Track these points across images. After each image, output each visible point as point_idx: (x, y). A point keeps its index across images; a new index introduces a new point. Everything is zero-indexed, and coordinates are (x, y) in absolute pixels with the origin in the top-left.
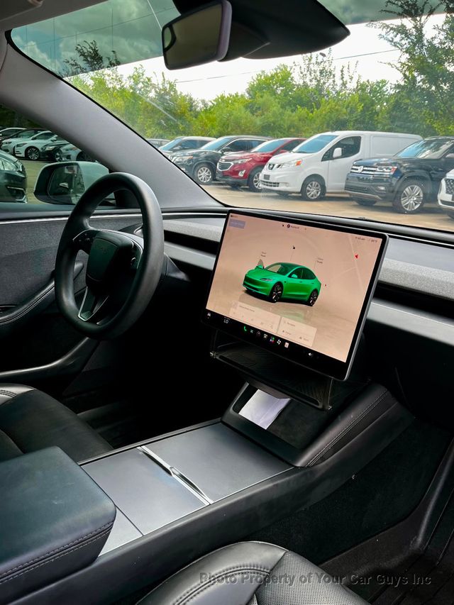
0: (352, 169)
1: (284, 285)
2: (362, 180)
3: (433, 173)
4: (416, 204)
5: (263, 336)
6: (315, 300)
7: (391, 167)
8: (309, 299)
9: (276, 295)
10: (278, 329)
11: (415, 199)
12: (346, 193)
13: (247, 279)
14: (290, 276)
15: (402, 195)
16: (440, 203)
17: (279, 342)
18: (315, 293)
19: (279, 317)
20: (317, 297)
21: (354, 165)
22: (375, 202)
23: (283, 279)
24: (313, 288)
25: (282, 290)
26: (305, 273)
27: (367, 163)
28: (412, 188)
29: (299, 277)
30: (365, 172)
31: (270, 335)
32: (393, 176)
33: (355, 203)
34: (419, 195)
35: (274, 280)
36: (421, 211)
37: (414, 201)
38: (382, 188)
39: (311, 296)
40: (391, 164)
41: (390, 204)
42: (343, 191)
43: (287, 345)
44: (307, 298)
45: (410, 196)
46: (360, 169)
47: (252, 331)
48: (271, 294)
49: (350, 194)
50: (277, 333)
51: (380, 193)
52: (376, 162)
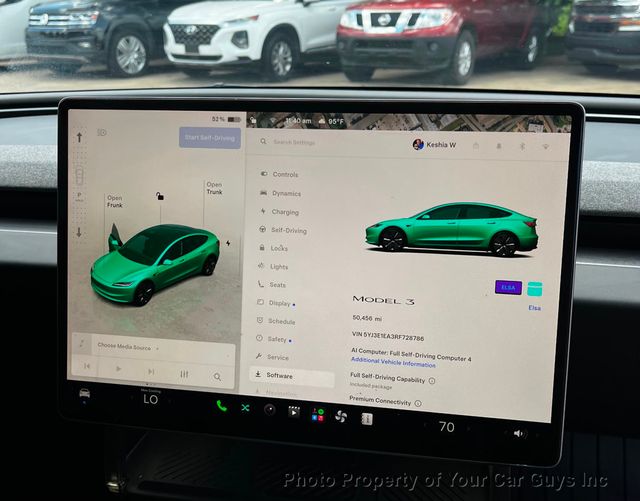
0: (31, 20)
2: (51, 35)
3: (149, 18)
4: (139, 63)
5: (287, 412)
7: (89, 13)
11: (136, 56)
12: (30, 58)
15: (117, 53)
16: (172, 59)
17: (341, 417)
21: (31, 14)
22: (80, 66)
27: (52, 10)
28: (128, 41)
30: (51, 24)
32: (97, 25)
33: (49, 72)
34: (139, 50)
36: (149, 71)
37: (136, 59)
38: (86, 45)
40: (87, 9)
41: (103, 67)
42: (26, 55)
43: (367, 419)
45: (129, 53)
46: (44, 19)
47: (246, 408)
49: (38, 59)
51: (84, 52)
52: (64, 7)
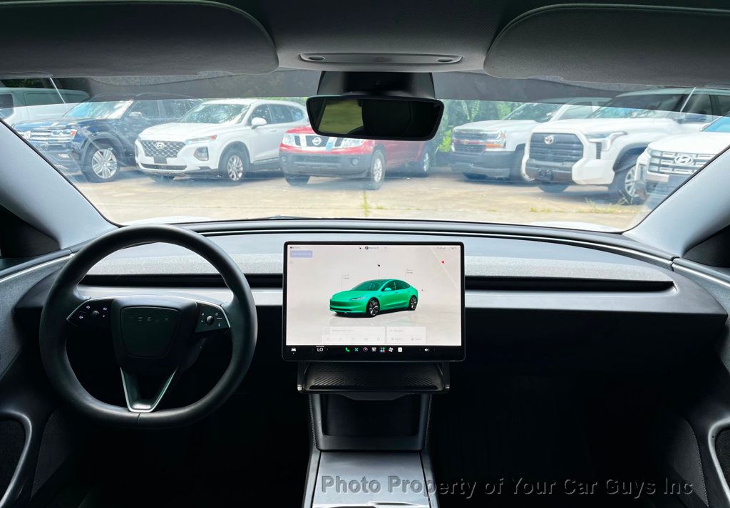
1: (379, 299)
4: (111, 170)
5: (371, 349)
6: (416, 305)
7: (69, 131)
8: (411, 305)
9: (373, 310)
10: (386, 339)
11: (109, 164)
13: (333, 303)
14: (383, 290)
15: (93, 163)
16: (142, 167)
17: (391, 350)
18: (414, 299)
19: (383, 328)
20: (417, 301)
23: (377, 294)
24: (411, 295)
25: (378, 304)
26: (397, 285)
28: (102, 153)
29: (393, 289)
31: (378, 347)
32: (75, 140)
34: (111, 160)
35: (365, 297)
36: (120, 176)
37: (108, 167)
38: (65, 156)
39: (410, 302)
41: (80, 173)
43: (400, 350)
44: (407, 305)
45: (103, 162)
46: (27, 134)
47: (357, 350)
48: (368, 310)
50: (386, 343)
